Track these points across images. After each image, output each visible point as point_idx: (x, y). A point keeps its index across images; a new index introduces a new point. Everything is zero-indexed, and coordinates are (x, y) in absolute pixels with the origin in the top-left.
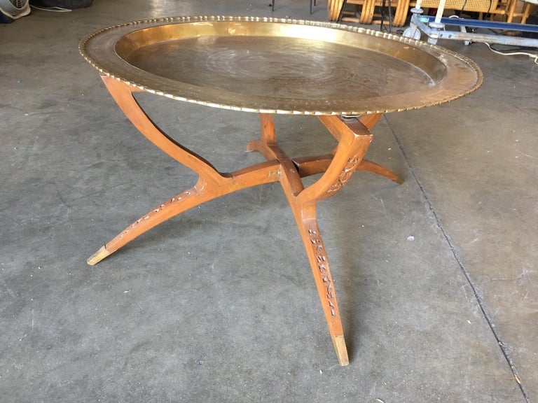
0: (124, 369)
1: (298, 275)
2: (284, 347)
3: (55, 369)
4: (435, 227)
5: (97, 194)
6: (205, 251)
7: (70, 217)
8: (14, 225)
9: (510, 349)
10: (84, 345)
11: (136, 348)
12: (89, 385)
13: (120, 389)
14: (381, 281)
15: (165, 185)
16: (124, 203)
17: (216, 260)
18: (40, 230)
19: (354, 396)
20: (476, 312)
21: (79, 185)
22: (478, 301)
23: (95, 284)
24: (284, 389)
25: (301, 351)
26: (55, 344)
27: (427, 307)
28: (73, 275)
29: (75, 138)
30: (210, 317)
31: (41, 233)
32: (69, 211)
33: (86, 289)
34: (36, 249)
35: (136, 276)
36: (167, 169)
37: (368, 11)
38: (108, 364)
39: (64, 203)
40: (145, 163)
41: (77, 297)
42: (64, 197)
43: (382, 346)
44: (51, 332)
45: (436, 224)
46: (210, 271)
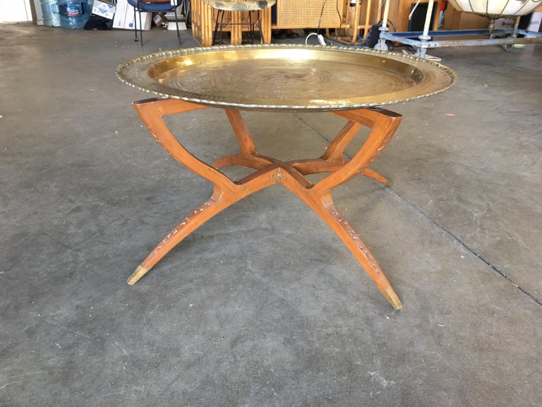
0: (236, 361)
1: (322, 256)
2: (349, 309)
3: (176, 379)
4: (397, 198)
5: (98, 234)
6: (234, 258)
7: (86, 260)
8: (34, 279)
9: (499, 267)
10: (186, 355)
11: (234, 343)
12: (216, 382)
13: (244, 376)
14: (386, 246)
15: (156, 213)
16: (130, 236)
17: (249, 262)
18: (66, 277)
19: (421, 326)
20: (462, 249)
21: (72, 230)
22: (459, 241)
23: (157, 306)
24: (370, 336)
25: (364, 308)
26: (159, 361)
27: (429, 255)
28: (131, 304)
29: (32, 190)
30: (277, 304)
31: (67, 279)
32: (81, 254)
33: (152, 312)
34: (75, 293)
35: (190, 290)
36: (149, 199)
37: (236, 37)
38: (219, 362)
39: (71, 248)
40: (123, 198)
41: (149, 320)
42: (66, 244)
43: (417, 288)
44: (147, 353)
45: (397, 196)
46: (250, 271)
